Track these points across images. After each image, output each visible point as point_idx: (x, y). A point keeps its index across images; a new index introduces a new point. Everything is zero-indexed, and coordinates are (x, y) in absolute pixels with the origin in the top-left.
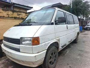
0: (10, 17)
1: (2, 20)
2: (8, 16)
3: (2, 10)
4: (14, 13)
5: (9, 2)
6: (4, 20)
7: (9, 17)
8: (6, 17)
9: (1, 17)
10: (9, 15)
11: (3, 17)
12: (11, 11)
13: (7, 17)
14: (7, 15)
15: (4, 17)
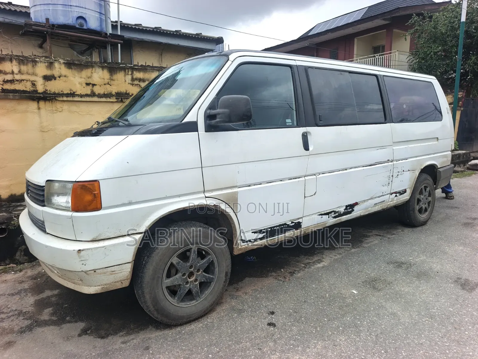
0: (100, 96)
1: (65, 106)
2: (88, 90)
3: (63, 66)
4: (115, 77)
5: (98, 29)
6: (74, 108)
7: (93, 94)
8: (81, 96)
9: (63, 95)
10: (94, 85)
11: (68, 95)
12: (103, 68)
13: (87, 95)
14: (88, 84)
15: (73, 95)
